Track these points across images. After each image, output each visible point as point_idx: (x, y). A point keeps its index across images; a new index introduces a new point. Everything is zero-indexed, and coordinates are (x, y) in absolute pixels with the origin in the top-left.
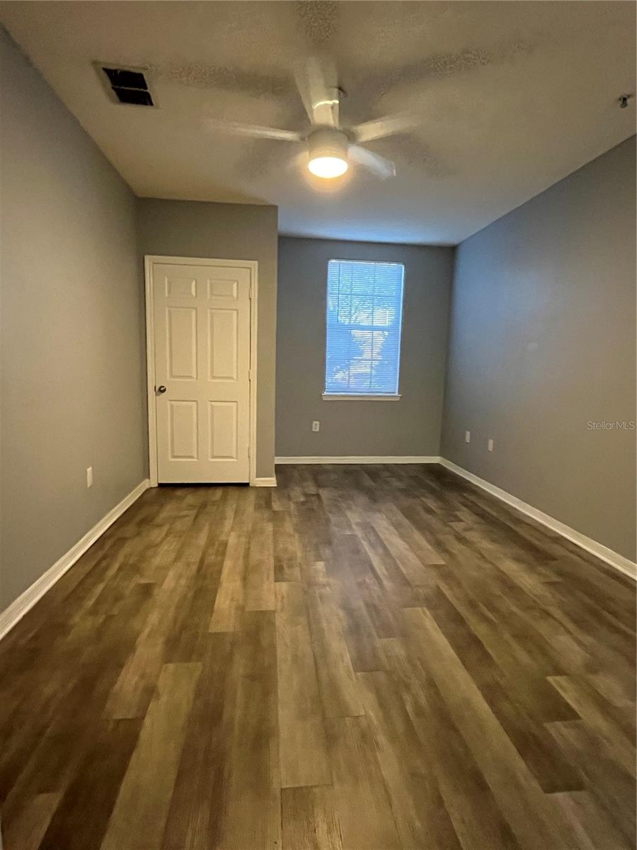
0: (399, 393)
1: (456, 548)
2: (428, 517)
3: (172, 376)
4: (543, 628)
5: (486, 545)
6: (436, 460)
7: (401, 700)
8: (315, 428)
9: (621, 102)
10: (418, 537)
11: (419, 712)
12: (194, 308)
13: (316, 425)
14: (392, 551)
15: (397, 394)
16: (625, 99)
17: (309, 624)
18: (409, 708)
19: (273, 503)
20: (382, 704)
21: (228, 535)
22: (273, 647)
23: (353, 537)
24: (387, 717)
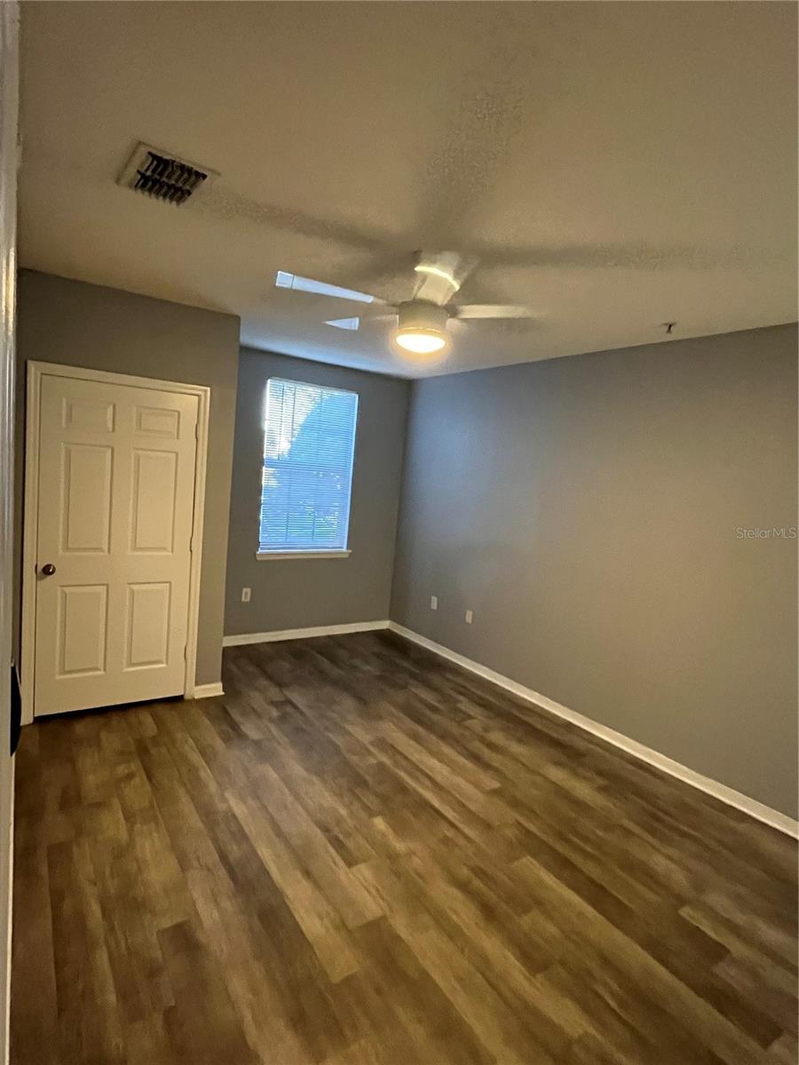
0: (348, 548)
1: (496, 759)
2: (435, 717)
3: (67, 548)
4: (637, 851)
5: (516, 748)
6: (384, 625)
7: (596, 993)
8: (246, 597)
9: (666, 328)
10: (447, 750)
11: (622, 1003)
12: (108, 446)
13: (246, 593)
14: (439, 779)
15: (345, 550)
16: (670, 326)
17: (437, 922)
18: (613, 1004)
19: (242, 727)
20: (587, 1010)
21: (224, 800)
22: (425, 975)
23: (381, 765)
24: (602, 1026)
